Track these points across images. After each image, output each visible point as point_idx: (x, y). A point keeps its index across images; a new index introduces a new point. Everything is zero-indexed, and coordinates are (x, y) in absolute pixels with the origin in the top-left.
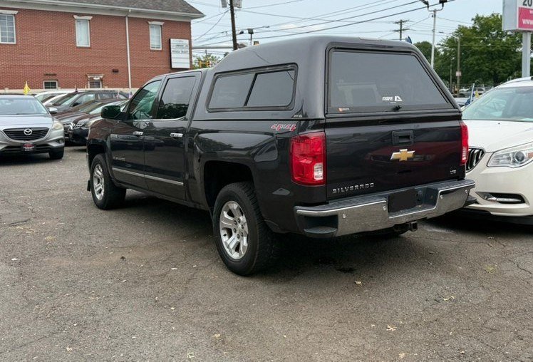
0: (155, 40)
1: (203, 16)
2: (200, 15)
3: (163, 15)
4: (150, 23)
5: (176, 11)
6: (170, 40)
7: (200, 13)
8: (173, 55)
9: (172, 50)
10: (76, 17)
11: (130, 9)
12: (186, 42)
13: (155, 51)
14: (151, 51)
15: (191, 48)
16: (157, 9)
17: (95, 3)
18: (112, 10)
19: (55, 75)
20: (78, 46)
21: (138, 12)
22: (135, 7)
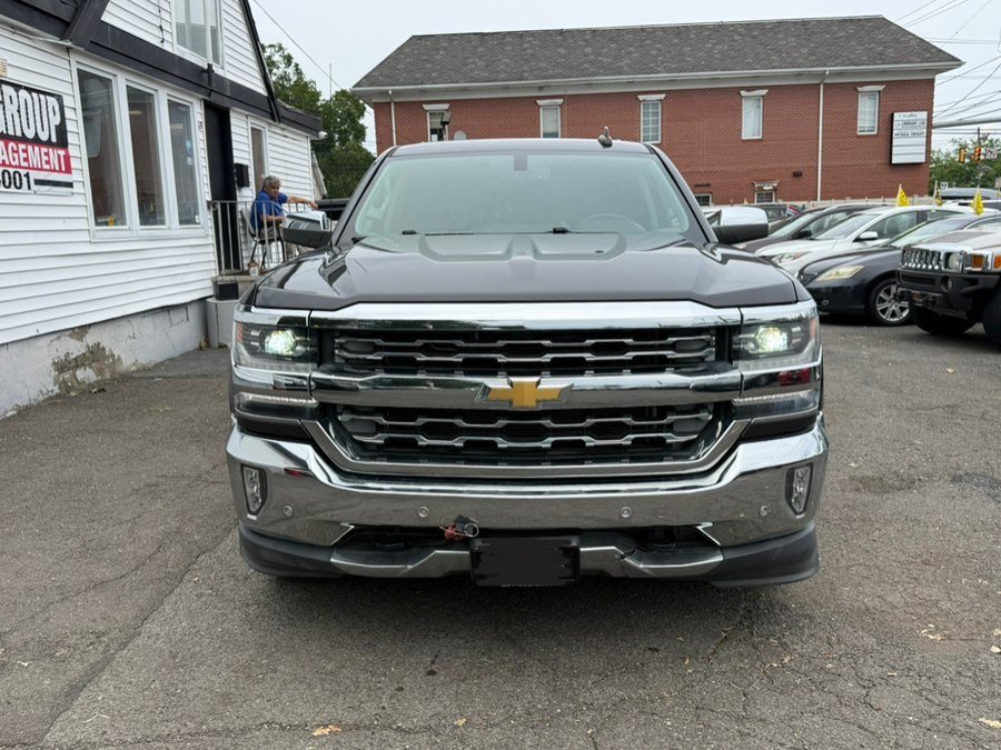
0: (867, 116)
1: (960, 65)
2: (954, 62)
3: (884, 72)
4: (859, 89)
5: (909, 62)
6: (892, 115)
7: (954, 59)
8: (895, 142)
9: (894, 132)
10: (743, 93)
11: (828, 69)
12: (923, 115)
13: (864, 136)
14: (859, 137)
15: (930, 127)
16: (876, 64)
17: (773, 68)
18: (799, 75)
19: (708, 185)
20: (744, 138)
21: (841, 74)
22: (836, 65)
